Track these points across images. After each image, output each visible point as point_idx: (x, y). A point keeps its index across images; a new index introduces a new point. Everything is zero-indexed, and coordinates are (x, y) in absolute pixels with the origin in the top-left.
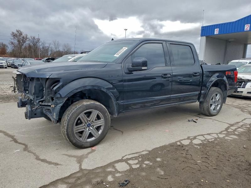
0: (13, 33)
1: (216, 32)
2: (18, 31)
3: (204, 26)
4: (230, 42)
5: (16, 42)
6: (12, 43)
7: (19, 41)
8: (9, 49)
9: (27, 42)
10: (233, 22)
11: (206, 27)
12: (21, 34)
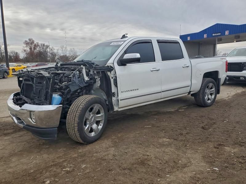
0: (26, 41)
1: (189, 39)
2: (30, 40)
3: (181, 35)
4: (201, 44)
5: (28, 49)
6: (25, 51)
7: (31, 49)
8: (22, 56)
9: (38, 49)
10: (197, 33)
11: (182, 35)
12: (33, 42)
